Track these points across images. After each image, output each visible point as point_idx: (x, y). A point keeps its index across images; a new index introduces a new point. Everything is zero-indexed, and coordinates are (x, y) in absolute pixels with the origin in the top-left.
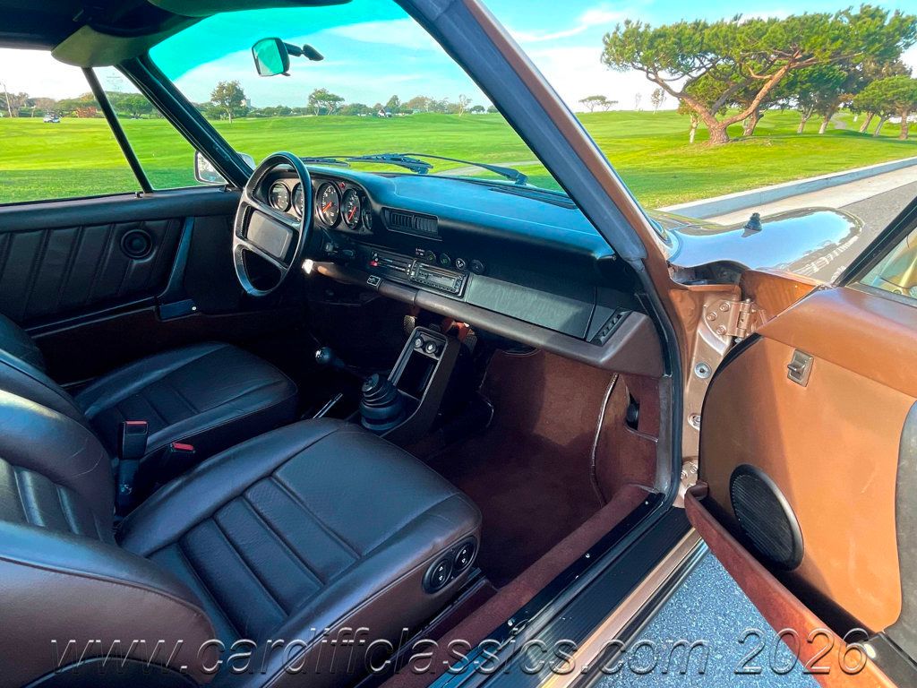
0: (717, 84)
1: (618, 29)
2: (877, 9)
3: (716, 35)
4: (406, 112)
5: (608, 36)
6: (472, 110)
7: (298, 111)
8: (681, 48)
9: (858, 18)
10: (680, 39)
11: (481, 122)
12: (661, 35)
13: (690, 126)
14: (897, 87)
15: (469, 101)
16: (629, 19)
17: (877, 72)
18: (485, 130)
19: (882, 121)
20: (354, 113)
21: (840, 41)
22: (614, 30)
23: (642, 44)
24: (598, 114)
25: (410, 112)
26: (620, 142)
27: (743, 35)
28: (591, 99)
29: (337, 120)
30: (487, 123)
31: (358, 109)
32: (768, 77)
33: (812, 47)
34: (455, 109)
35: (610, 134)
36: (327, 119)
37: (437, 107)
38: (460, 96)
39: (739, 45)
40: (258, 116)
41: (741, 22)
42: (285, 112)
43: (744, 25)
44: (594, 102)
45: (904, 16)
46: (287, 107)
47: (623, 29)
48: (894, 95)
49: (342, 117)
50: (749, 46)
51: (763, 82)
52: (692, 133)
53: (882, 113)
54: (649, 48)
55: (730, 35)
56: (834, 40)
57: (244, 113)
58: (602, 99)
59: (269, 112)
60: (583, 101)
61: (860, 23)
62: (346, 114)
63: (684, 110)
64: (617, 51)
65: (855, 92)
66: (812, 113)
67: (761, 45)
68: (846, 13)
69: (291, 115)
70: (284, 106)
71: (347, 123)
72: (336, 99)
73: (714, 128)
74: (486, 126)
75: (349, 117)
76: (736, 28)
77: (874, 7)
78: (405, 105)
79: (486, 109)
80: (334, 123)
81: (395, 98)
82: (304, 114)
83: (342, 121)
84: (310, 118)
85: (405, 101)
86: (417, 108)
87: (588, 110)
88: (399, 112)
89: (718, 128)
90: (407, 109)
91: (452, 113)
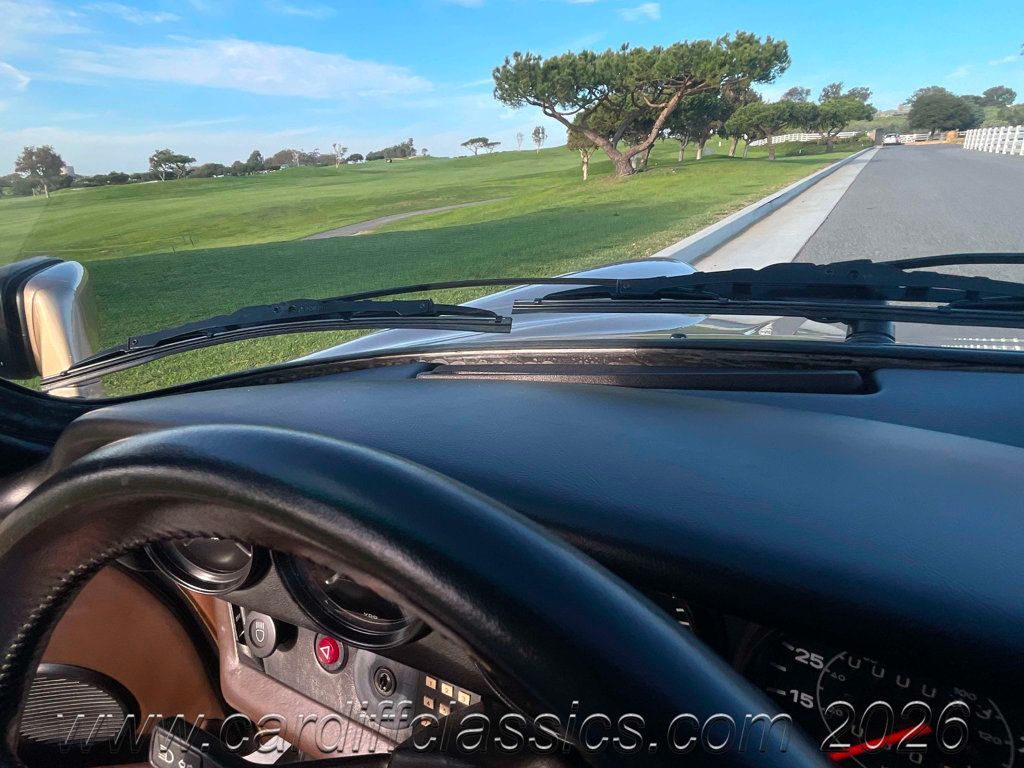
0: (606, 116)
1: (507, 62)
2: (752, 36)
3: (608, 64)
4: (272, 168)
5: (498, 70)
6: (348, 160)
7: (138, 177)
8: (576, 79)
9: (737, 45)
10: (574, 70)
11: (357, 172)
12: (553, 66)
13: (581, 160)
15: (345, 150)
16: (518, 51)
19: (746, 144)
20: (210, 175)
21: (727, 66)
22: (504, 63)
23: (536, 77)
24: (483, 156)
25: (278, 168)
26: (515, 183)
27: (635, 64)
28: (473, 141)
29: (190, 185)
31: (213, 170)
32: (664, 105)
33: (703, 74)
34: (330, 160)
36: (176, 184)
37: (309, 160)
38: (334, 146)
39: (632, 74)
40: (87, 186)
41: (628, 51)
42: (119, 179)
43: (632, 54)
44: (476, 144)
45: (775, 42)
46: (122, 174)
47: (513, 62)
49: (196, 180)
50: (643, 75)
51: (659, 111)
52: (585, 168)
53: (746, 137)
54: (544, 81)
55: (621, 65)
56: (722, 66)
57: (69, 182)
58: (484, 141)
59: (99, 181)
60: (465, 144)
61: (741, 49)
62: (199, 176)
63: (573, 146)
64: (510, 86)
67: (655, 73)
68: (724, 39)
69: (131, 182)
70: (119, 172)
71: (202, 186)
72: (186, 160)
73: (618, 161)
75: (203, 180)
76: (624, 58)
77: (748, 34)
78: (269, 161)
79: (365, 157)
80: (185, 188)
81: (256, 155)
82: (146, 181)
83: (197, 184)
84: (155, 185)
85: (269, 157)
86: (284, 163)
87: (472, 153)
88: (263, 169)
89: (622, 160)
90: (272, 166)
91: (325, 165)
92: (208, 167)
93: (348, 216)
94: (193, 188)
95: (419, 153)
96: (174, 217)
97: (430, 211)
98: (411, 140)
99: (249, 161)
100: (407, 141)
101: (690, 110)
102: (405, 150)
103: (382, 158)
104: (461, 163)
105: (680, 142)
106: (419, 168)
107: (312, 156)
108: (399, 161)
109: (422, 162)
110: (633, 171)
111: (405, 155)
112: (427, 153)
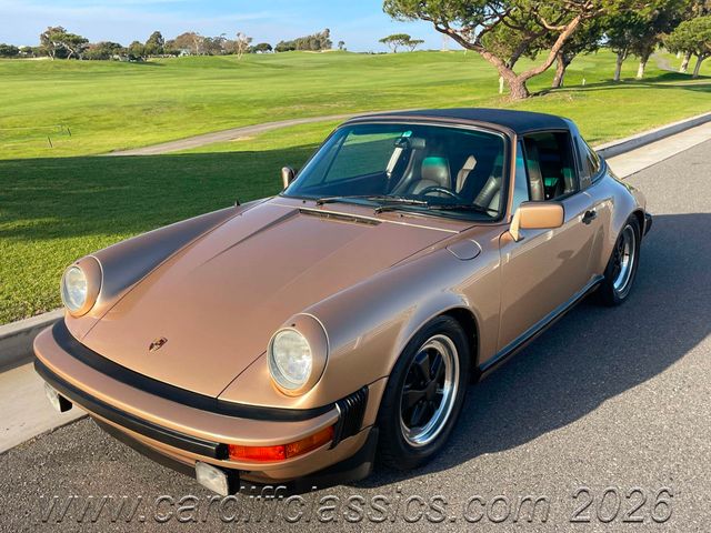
4: (172, 53)
6: (255, 50)
7: (29, 51)
11: (265, 65)
14: (705, 28)
15: (250, 40)
17: (689, 10)
18: (270, 76)
19: (700, 61)
20: (105, 56)
24: (402, 55)
25: (177, 53)
28: (393, 38)
30: (273, 66)
31: (107, 51)
32: (562, 27)
34: (233, 49)
36: (66, 64)
37: (213, 46)
42: (11, 52)
44: (396, 42)
46: (12, 47)
48: (703, 36)
51: (559, 32)
53: (698, 53)
58: (406, 39)
60: (384, 41)
64: (400, 1)
65: (668, 33)
66: (628, 54)
69: (21, 56)
70: (8, 44)
71: (95, 69)
72: (77, 41)
73: (512, 83)
74: (271, 70)
75: (97, 62)
78: (170, 43)
79: (274, 47)
80: (77, 70)
81: (158, 35)
82: (36, 56)
83: (87, 66)
84: (44, 63)
85: (170, 39)
86: (185, 47)
87: (390, 51)
88: (162, 53)
89: (517, 82)
90: (172, 49)
91: (231, 53)
92: (104, 45)
93: (234, 118)
94: (82, 70)
95: (335, 47)
96: (56, 103)
97: (321, 119)
98: (328, 31)
99: (148, 42)
100: (322, 31)
101: (609, 27)
102: (319, 43)
103: (293, 49)
104: (372, 61)
105: (616, 56)
106: (332, 65)
107: (218, 41)
108: (312, 54)
109: (337, 58)
110: (528, 95)
111: (319, 48)
112: (344, 46)
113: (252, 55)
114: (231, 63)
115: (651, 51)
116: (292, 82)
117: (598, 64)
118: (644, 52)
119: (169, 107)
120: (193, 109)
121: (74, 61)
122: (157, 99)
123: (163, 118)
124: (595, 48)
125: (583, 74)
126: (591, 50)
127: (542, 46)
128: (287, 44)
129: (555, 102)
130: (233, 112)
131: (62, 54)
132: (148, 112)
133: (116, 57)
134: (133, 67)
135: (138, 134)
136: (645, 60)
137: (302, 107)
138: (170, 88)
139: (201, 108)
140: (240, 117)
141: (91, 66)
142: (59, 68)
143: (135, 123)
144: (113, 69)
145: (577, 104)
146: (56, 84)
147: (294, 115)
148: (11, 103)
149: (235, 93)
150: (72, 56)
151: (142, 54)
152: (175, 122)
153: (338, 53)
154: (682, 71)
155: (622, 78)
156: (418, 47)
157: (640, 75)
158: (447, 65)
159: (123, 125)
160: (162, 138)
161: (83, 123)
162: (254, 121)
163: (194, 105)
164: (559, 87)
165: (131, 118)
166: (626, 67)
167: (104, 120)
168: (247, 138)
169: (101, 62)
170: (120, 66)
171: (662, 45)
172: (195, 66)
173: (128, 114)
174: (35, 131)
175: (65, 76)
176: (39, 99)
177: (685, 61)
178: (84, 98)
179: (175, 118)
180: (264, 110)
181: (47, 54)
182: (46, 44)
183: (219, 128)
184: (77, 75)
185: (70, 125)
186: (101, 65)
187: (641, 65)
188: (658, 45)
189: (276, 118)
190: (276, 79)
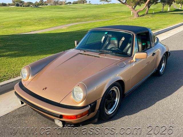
4: (46, 5)
6: (67, 3)
7: (9, 4)
11: (70, 8)
15: (66, 1)
18: (71, 11)
20: (28, 6)
24: (106, 5)
25: (47, 5)
26: (111, 15)
30: (72, 8)
31: (29, 4)
34: (61, 3)
35: (109, 12)
36: (19, 8)
37: (56, 3)
42: (4, 5)
60: (101, 1)
66: (165, 4)
69: (7, 6)
70: (4, 3)
71: (26, 9)
72: (22, 2)
74: (71, 9)
75: (27, 7)
79: (72, 3)
80: (21, 10)
82: (11, 6)
84: (13, 8)
85: (45, 1)
86: (49, 3)
87: (102, 4)
88: (43, 5)
89: (136, 12)
90: (46, 4)
91: (61, 5)
92: (28, 3)
93: (62, 22)
95: (88, 3)
96: (18, 18)
97: (84, 22)
99: (39, 2)
102: (84, 1)
103: (77, 3)
104: (98, 6)
105: (162, 5)
106: (87, 7)
107: (58, 1)
108: (82, 5)
109: (88, 6)
110: (139, 16)
111: (84, 3)
112: (90, 2)
113: (66, 5)
114: (61, 7)
115: (172, 3)
116: (77, 12)
117: (158, 7)
118: (170, 3)
119: (45, 19)
120: (51, 20)
121: (21, 7)
122: (42, 17)
123: (44, 22)
124: (157, 3)
125: (154, 10)
126: (156, 4)
127: (143, 3)
128: (75, 2)
129: (146, 18)
130: (62, 21)
131: (18, 5)
132: (40, 21)
133: (31, 6)
134: (36, 9)
135: (37, 27)
136: (170, 6)
137: (80, 19)
138: (45, 14)
139: (54, 20)
140: (63, 22)
141: (25, 8)
142: (17, 9)
143: (36, 24)
144: (31, 9)
145: (152, 18)
146: (16, 13)
147: (77, 21)
148: (5, 19)
149: (62, 15)
150: (20, 6)
151: (38, 5)
152: (47, 23)
153: (89, 4)
154: (180, 9)
155: (164, 11)
156: (110, 3)
157: (169, 10)
158: (117, 7)
159: (34, 24)
160: (43, 28)
161: (23, 24)
162: (67, 23)
163: (52, 19)
164: (147, 13)
165: (35, 22)
166: (165, 8)
167: (29, 23)
168: (65, 28)
169: (28, 7)
170: (32, 8)
171: (175, 2)
172: (52, 8)
173: (35, 21)
174: (11, 26)
175: (18, 11)
176: (12, 17)
177: (181, 6)
178: (24, 17)
179: (47, 22)
180: (69, 20)
181: (14, 5)
182: (14, 3)
183: (58, 25)
184: (22, 11)
185: (20, 24)
186: (28, 8)
187: (169, 7)
188: (174, 2)
189: (73, 22)
190: (73, 12)
